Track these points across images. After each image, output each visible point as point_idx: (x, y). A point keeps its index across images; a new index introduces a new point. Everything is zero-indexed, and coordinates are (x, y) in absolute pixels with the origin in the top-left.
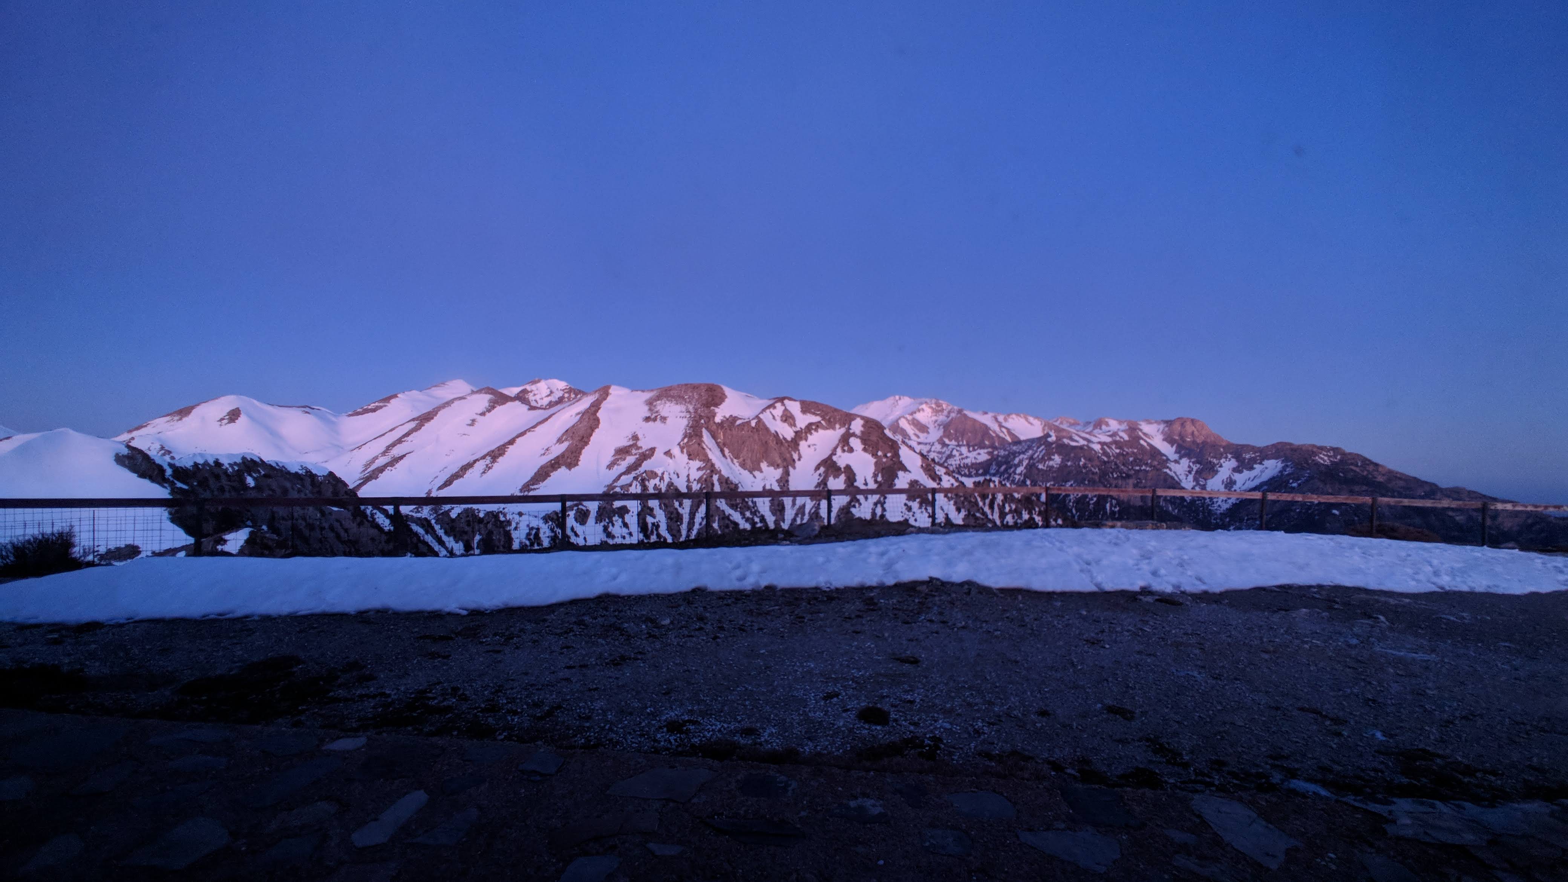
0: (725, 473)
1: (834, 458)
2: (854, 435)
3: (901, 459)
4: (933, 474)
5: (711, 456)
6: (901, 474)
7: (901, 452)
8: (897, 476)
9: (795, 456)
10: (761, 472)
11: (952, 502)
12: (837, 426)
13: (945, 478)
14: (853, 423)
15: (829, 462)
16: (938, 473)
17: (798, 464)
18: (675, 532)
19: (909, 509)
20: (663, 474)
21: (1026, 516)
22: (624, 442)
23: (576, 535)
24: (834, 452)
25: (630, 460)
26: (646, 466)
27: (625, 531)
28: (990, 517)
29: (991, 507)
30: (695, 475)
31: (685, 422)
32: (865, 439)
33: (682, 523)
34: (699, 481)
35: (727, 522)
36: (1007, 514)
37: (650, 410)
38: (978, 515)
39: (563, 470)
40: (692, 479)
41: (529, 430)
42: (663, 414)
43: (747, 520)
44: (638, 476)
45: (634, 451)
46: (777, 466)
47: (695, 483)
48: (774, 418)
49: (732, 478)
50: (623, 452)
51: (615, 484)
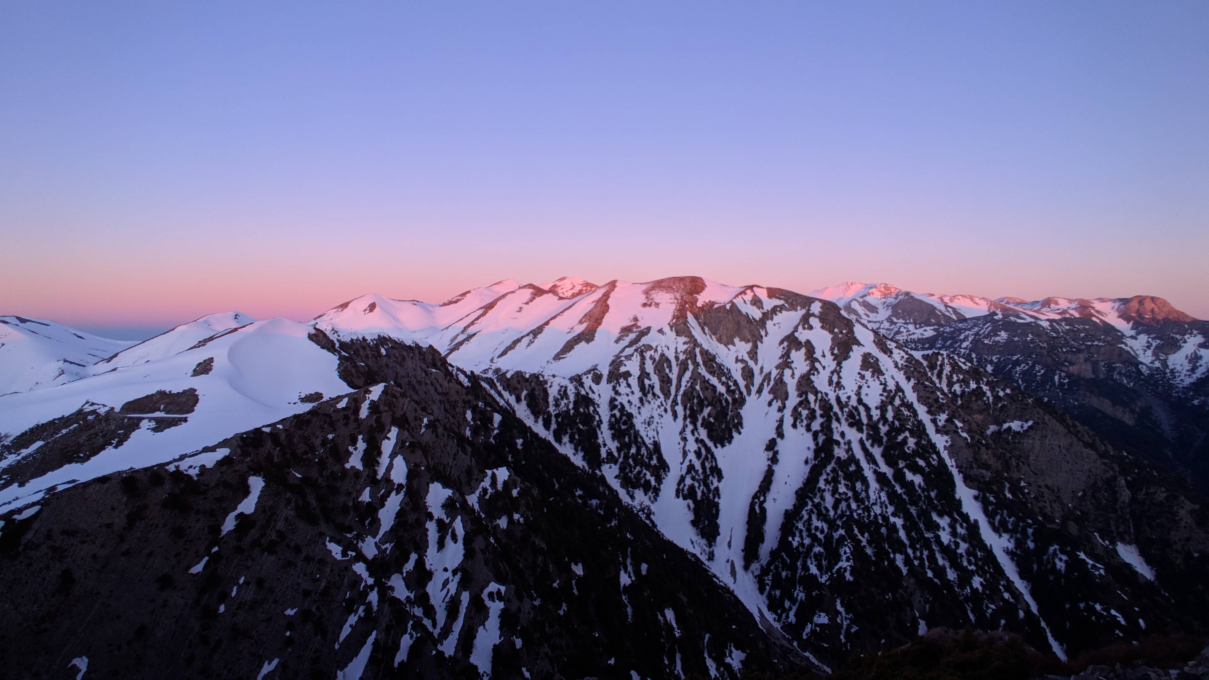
0: (705, 346)
1: (796, 334)
2: (813, 315)
3: (855, 335)
4: (884, 347)
5: (694, 333)
6: (855, 347)
7: (855, 329)
8: (851, 350)
9: (763, 333)
10: (734, 345)
11: (902, 372)
12: (799, 308)
13: (896, 351)
14: (813, 305)
15: (792, 337)
16: (889, 347)
17: (765, 339)
18: (666, 392)
19: (863, 377)
20: (657, 347)
21: (973, 385)
22: (628, 323)
23: (593, 392)
24: (796, 329)
25: (632, 336)
26: (644, 340)
27: (628, 390)
28: (938, 385)
29: (939, 376)
30: (682, 348)
31: (673, 307)
32: (822, 318)
33: (671, 385)
34: (684, 352)
35: (707, 385)
36: (955, 383)
37: (647, 298)
38: (927, 383)
39: (583, 344)
40: (679, 351)
41: (558, 314)
42: (657, 301)
43: (723, 384)
44: (638, 348)
45: (635, 330)
46: (748, 341)
47: (682, 354)
48: (745, 301)
49: (710, 350)
50: (626, 330)
51: (621, 355)
